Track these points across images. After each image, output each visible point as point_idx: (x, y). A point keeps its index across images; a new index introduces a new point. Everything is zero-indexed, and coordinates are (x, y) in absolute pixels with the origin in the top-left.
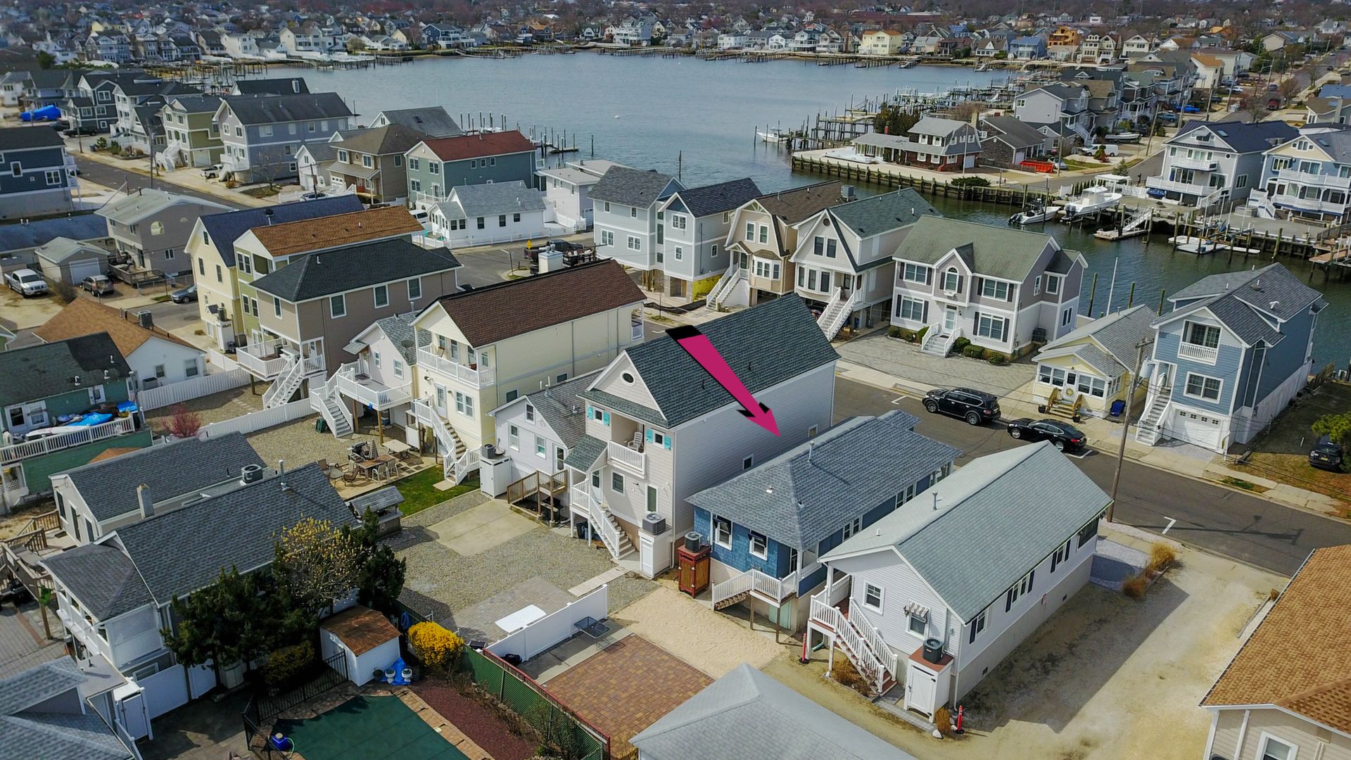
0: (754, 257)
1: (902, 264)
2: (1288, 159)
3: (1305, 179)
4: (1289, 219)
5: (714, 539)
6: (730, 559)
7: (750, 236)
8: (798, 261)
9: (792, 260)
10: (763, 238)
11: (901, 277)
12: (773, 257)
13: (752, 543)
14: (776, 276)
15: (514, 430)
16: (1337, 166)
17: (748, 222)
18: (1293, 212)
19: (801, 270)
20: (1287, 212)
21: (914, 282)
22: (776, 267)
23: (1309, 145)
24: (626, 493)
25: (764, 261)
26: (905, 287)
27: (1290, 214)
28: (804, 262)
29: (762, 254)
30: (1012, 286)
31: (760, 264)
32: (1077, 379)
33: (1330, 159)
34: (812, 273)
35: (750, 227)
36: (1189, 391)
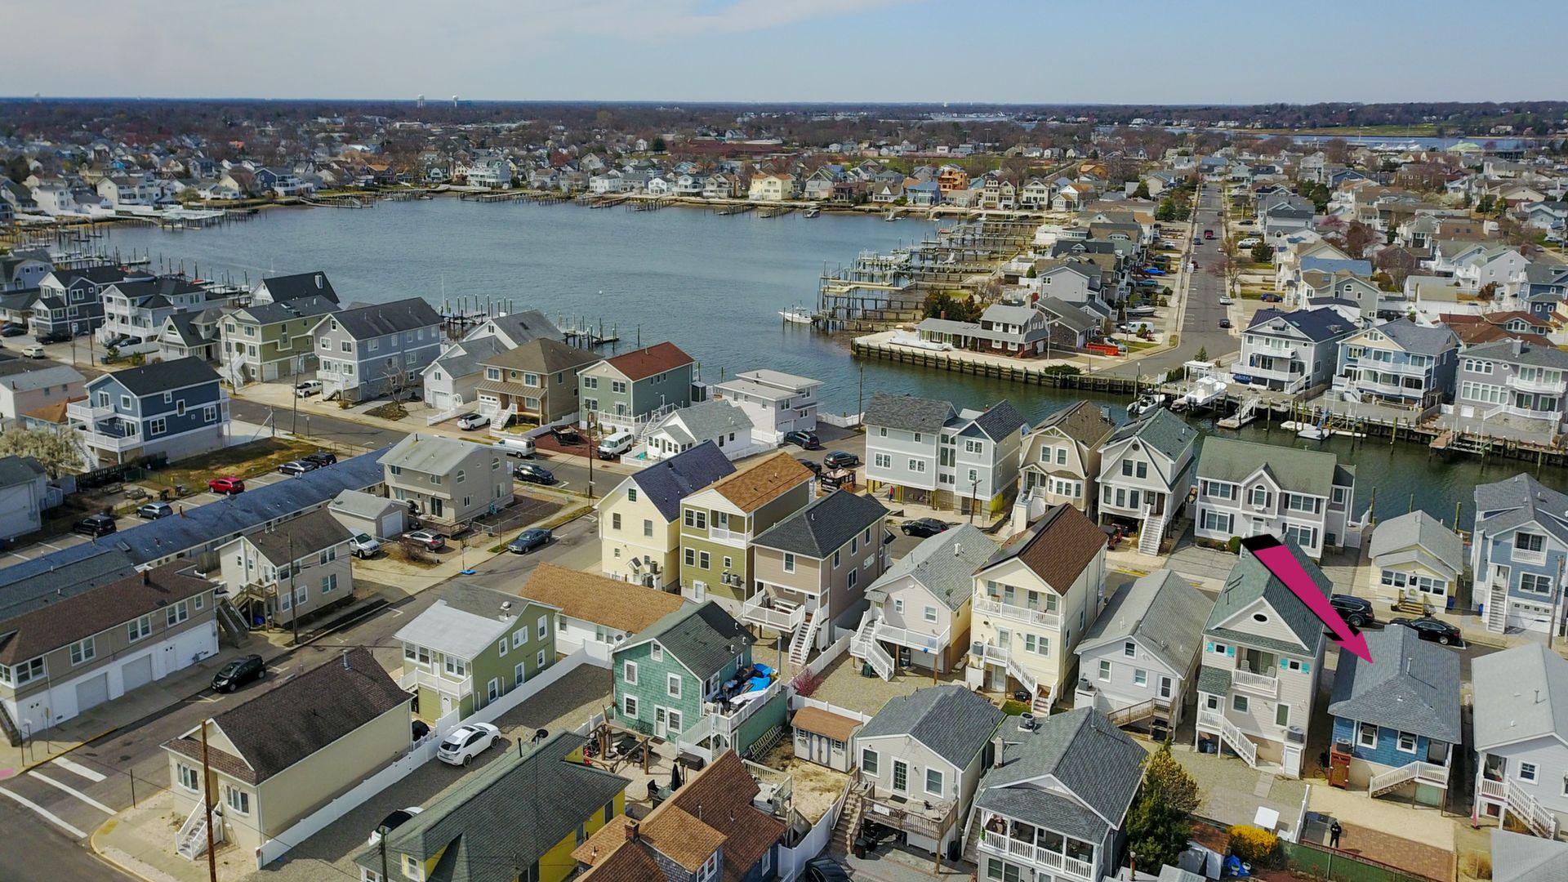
0: (1052, 478)
1: (1206, 482)
2: (1362, 348)
3: (1383, 367)
4: (1373, 403)
5: (1356, 742)
6: (1373, 756)
7: (1046, 457)
8: (1105, 481)
9: (1098, 480)
10: (1061, 459)
11: (1205, 493)
12: (1075, 477)
13: (1399, 742)
14: (1078, 494)
15: (1105, 665)
16: (1408, 355)
17: (1042, 446)
18: (1376, 396)
19: (1108, 490)
20: (1371, 396)
21: (1219, 497)
22: (1078, 487)
23: (1379, 336)
24: (1251, 712)
25: (1065, 481)
26: (1209, 502)
27: (1374, 398)
28: (1110, 482)
29: (1060, 474)
30: (1318, 500)
31: (1059, 484)
32: (1418, 581)
33: (1402, 350)
34: (1121, 492)
35: (1046, 450)
36: (1523, 587)
